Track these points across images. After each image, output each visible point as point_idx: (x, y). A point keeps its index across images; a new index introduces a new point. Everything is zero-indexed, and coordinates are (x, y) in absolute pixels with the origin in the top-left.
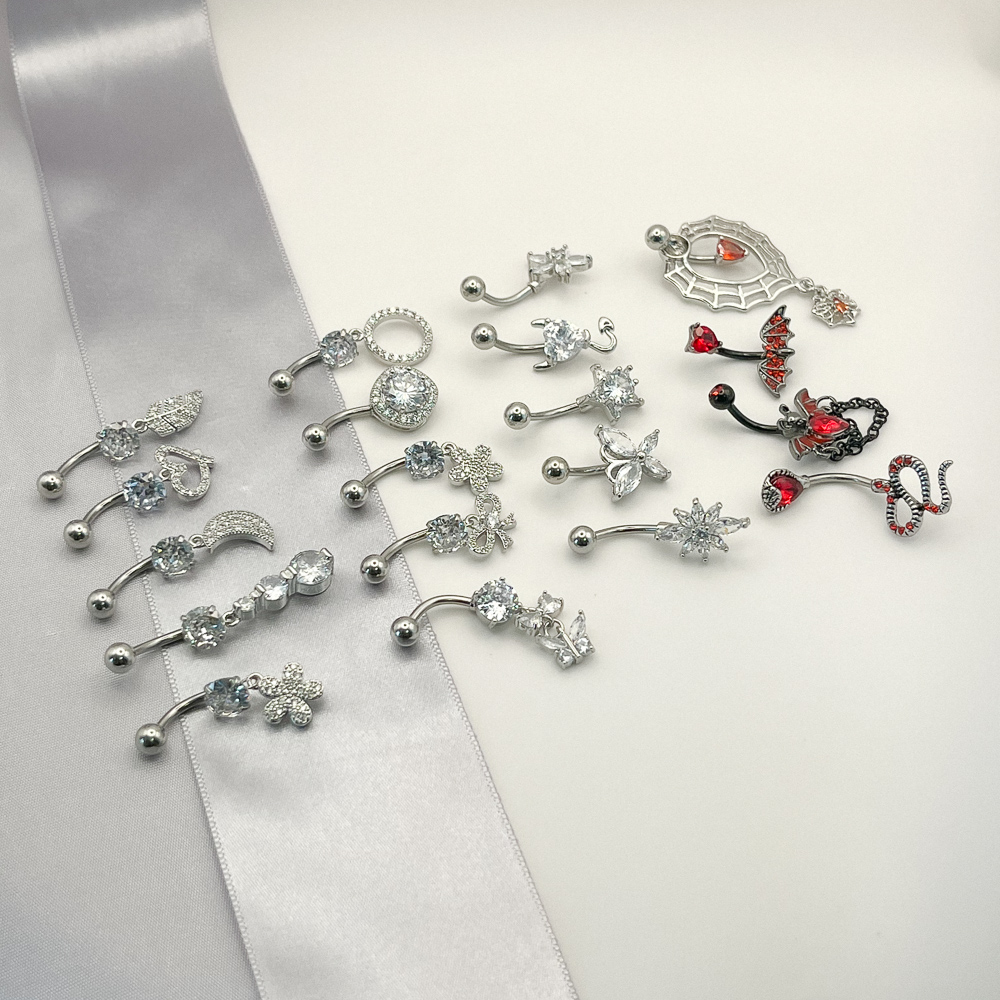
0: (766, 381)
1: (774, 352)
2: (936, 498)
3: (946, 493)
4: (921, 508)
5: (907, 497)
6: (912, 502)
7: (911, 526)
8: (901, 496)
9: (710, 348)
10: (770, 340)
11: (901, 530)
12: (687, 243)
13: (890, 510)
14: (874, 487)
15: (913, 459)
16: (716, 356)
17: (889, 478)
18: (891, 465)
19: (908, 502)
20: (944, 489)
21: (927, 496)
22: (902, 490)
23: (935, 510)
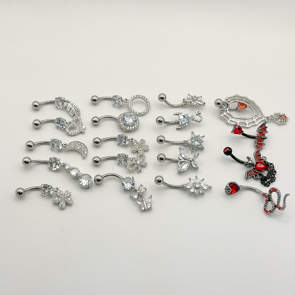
0: (256, 146)
1: (260, 137)
2: (281, 205)
3: (285, 204)
4: (275, 206)
5: (272, 202)
6: (273, 204)
7: (270, 211)
8: (270, 201)
9: (239, 133)
10: (260, 133)
11: (267, 212)
12: (228, 104)
13: (266, 204)
14: (263, 195)
15: (277, 190)
16: (241, 135)
17: (268, 194)
18: (270, 190)
19: (272, 203)
20: (284, 202)
21: (278, 203)
22: (271, 199)
23: (280, 208)
